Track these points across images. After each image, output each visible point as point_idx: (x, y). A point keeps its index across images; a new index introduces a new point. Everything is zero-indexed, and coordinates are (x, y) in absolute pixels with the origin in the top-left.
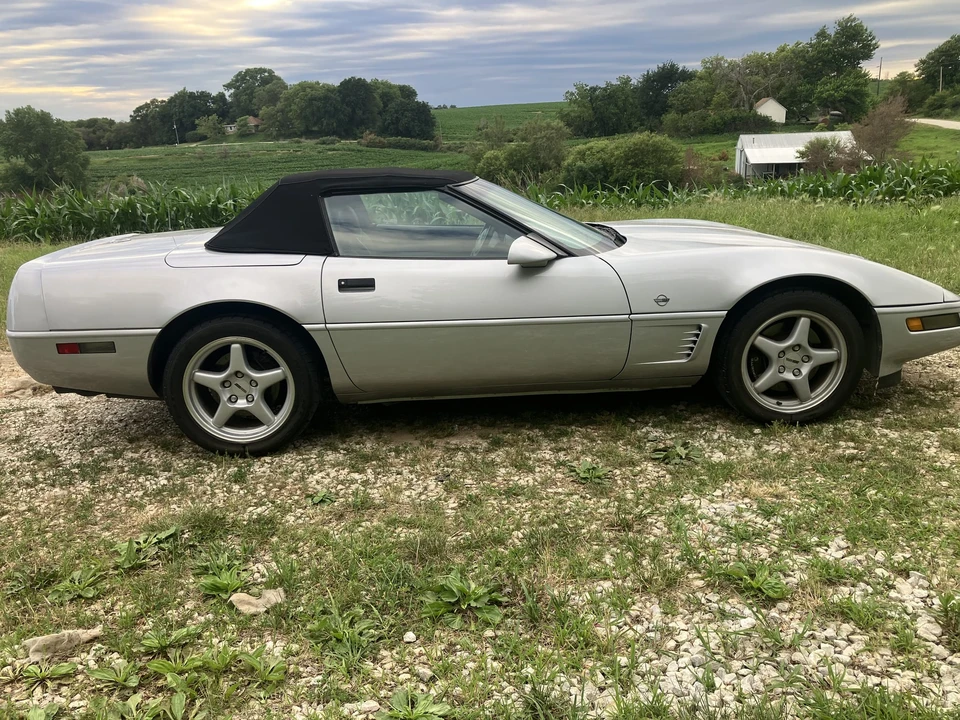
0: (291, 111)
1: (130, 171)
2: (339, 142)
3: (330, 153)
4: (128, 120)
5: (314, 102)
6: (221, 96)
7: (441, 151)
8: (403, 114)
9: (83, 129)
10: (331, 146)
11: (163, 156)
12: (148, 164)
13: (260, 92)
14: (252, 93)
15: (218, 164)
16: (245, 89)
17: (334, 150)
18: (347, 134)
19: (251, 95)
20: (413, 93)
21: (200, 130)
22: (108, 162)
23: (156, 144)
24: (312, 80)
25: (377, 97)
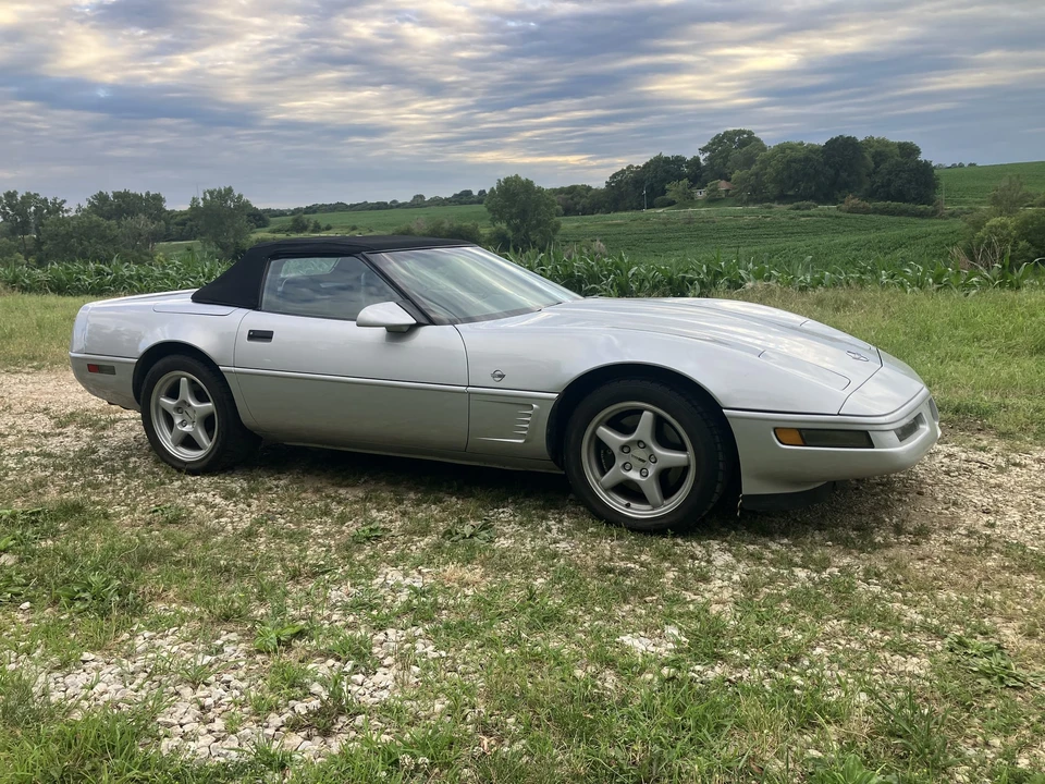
0: (765, 174)
1: (593, 236)
2: (815, 207)
3: (803, 219)
4: (602, 185)
5: (794, 164)
6: (696, 160)
7: (941, 217)
8: (897, 175)
9: (562, 196)
10: (806, 212)
11: (628, 221)
12: (615, 230)
13: (736, 154)
14: (727, 156)
15: (682, 230)
16: (720, 152)
17: (808, 216)
18: (828, 198)
19: (726, 159)
20: (917, 151)
21: (669, 196)
22: (578, 227)
23: (626, 210)
24: (795, 141)
25: (869, 158)
